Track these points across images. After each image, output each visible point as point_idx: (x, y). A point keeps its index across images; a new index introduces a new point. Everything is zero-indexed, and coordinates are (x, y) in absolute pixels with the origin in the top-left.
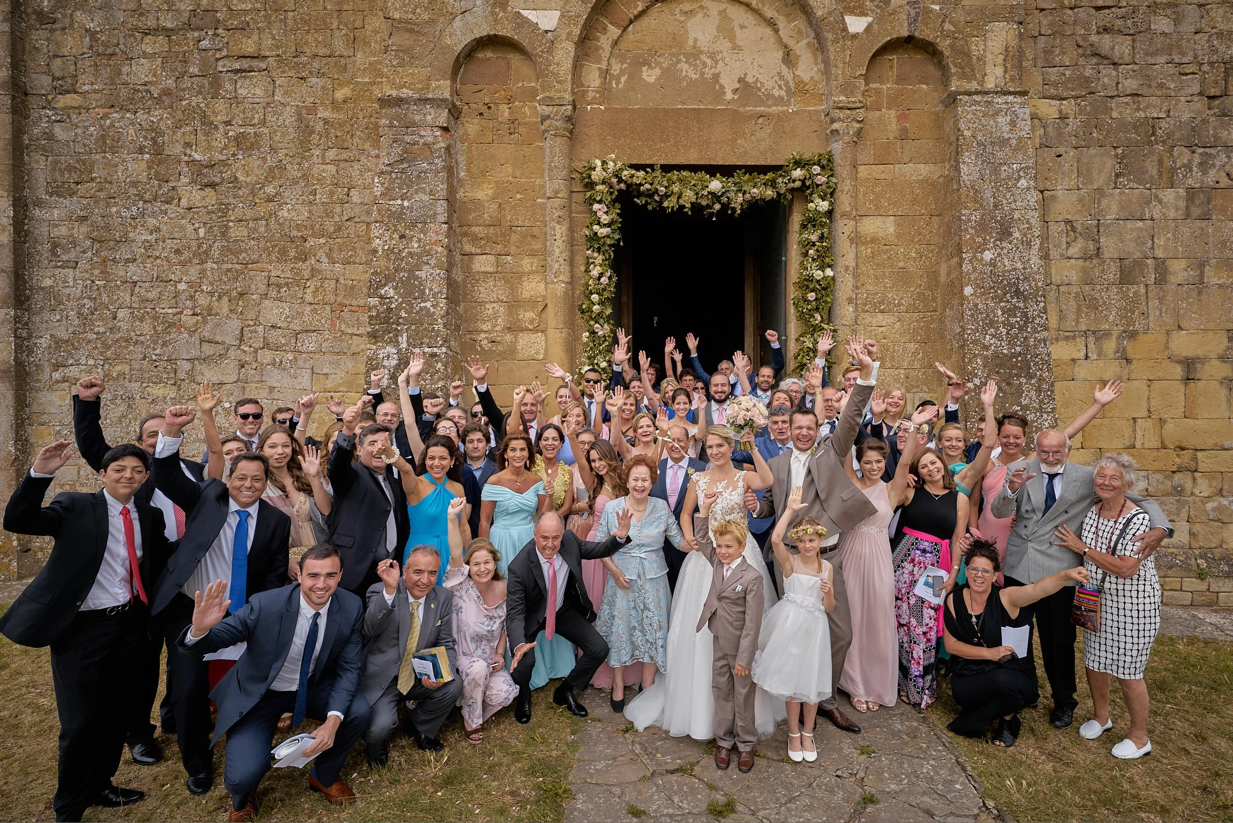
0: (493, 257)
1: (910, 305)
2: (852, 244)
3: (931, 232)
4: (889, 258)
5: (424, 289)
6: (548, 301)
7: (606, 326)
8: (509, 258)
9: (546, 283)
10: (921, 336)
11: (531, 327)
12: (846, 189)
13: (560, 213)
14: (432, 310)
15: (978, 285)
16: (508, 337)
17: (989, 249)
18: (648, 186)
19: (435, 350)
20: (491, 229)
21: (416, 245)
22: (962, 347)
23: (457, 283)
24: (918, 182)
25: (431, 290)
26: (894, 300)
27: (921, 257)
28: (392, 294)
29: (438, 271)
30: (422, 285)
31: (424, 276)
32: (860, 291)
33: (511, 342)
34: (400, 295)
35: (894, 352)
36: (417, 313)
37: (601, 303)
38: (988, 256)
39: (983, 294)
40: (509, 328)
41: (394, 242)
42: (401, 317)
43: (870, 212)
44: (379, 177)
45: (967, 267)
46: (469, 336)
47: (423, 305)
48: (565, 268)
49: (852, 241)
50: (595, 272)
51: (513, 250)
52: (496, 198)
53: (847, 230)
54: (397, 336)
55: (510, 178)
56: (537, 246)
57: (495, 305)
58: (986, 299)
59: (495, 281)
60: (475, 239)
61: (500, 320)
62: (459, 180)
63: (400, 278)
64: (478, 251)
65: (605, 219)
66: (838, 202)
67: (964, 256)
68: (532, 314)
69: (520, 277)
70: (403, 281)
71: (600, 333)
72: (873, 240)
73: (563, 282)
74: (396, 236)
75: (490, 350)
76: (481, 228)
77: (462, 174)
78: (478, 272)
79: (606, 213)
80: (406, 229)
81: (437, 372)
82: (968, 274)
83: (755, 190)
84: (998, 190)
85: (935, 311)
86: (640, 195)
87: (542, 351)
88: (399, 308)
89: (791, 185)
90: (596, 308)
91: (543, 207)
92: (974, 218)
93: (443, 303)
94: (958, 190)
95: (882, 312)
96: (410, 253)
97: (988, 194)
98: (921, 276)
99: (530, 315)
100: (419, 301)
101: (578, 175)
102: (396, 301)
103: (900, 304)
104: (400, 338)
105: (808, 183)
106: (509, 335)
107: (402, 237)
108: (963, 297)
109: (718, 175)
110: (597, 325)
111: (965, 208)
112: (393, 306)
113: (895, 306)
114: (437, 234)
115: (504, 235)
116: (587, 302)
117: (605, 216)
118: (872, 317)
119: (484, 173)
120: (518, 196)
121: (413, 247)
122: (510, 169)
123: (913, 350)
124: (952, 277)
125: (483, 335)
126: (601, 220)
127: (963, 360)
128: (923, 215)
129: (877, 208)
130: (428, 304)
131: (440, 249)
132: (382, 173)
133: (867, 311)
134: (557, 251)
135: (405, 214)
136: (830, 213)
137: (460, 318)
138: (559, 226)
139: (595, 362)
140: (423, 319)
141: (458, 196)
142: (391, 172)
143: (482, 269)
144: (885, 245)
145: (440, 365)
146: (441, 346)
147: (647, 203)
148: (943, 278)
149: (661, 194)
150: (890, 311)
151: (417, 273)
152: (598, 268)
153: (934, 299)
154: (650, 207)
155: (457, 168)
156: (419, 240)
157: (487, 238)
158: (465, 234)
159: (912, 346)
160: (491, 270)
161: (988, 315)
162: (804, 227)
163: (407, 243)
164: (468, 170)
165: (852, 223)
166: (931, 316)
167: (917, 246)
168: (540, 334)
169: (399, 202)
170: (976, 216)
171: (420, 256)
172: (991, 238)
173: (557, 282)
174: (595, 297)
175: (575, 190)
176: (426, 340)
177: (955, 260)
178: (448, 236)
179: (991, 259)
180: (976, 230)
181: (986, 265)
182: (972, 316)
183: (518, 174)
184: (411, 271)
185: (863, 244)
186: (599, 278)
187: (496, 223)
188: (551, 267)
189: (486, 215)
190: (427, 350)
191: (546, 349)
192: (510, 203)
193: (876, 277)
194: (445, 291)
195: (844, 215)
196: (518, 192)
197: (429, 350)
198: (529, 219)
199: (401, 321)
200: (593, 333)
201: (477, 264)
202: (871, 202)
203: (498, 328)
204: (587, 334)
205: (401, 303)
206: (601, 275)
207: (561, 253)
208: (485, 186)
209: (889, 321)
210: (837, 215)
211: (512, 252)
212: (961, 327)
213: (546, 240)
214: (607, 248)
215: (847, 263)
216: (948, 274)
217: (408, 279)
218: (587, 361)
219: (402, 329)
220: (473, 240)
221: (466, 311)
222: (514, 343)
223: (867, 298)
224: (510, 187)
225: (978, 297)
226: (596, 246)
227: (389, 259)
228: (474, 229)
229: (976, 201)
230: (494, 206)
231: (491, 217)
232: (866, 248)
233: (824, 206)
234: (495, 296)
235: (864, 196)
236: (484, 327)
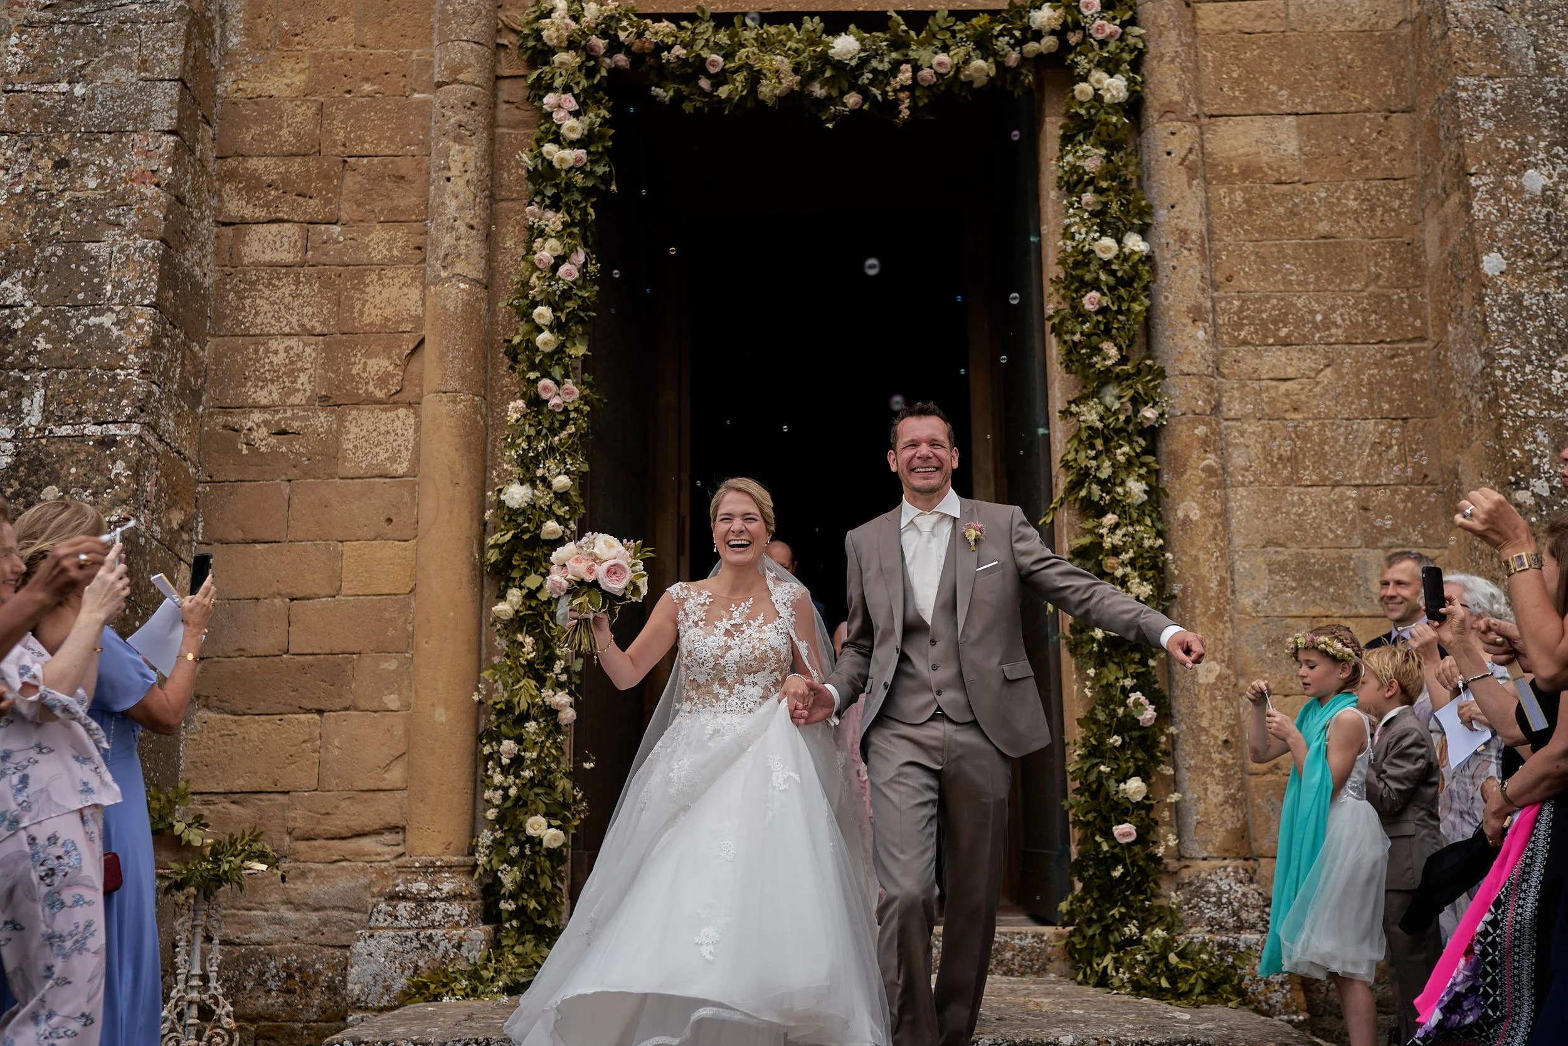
0: (296, 227)
1: (1354, 325)
2: (1191, 178)
3: (1392, 149)
4: (1292, 213)
5: (101, 284)
6: (426, 332)
7: (569, 384)
8: (337, 229)
9: (425, 286)
10: (1390, 401)
11: (380, 394)
12: (1169, 52)
13: (462, 117)
14: (115, 332)
15: (1517, 250)
16: (322, 420)
17: (1536, 166)
18: (678, 51)
19: (113, 429)
20: (296, 165)
21: (92, 184)
22: (1493, 403)
23: (197, 286)
24: (1348, 35)
25: (117, 285)
26: (1313, 312)
27: (1372, 209)
28: (18, 298)
29: (139, 243)
30: (97, 274)
31: (105, 254)
32: (1222, 293)
33: (329, 431)
34: (39, 300)
35: (1323, 442)
36: (77, 340)
37: (557, 327)
38: (1535, 180)
39: (1533, 271)
40: (324, 399)
41: (39, 177)
42: (35, 351)
43: (1234, 108)
44: (21, 33)
45: (1482, 208)
46: (221, 419)
47: (93, 320)
48: (472, 246)
49: (1192, 171)
50: (546, 251)
51: (347, 211)
52: (314, 92)
53: (1179, 146)
54: (19, 396)
55: (350, 48)
56: (406, 200)
57: (293, 342)
58: (1543, 284)
59: (298, 282)
60: (253, 186)
61: (303, 378)
62: (227, 54)
63: (45, 259)
64: (261, 214)
65: (572, 127)
66: (1152, 83)
67: (1473, 181)
68: (385, 363)
69: (361, 276)
70: (50, 266)
71: (555, 401)
72: (1249, 172)
73: (464, 279)
74: (46, 163)
75: (273, 452)
76: (270, 162)
77: (235, 40)
78: (256, 265)
79: (575, 114)
80: (71, 148)
81: (112, 483)
82: (1487, 222)
83: (942, 57)
84: (1544, 30)
85: (1422, 339)
86: (663, 75)
87: (406, 455)
88: (32, 329)
89: (1032, 47)
90: (545, 340)
91: (423, 110)
92: (1489, 94)
93: (144, 317)
94: (1444, 35)
95: (1285, 343)
96: (76, 201)
97: (1519, 41)
98: (1377, 254)
99: (379, 364)
100: (86, 311)
101: (513, 38)
102: (28, 312)
103: (1327, 324)
104: (26, 402)
105: (1074, 38)
106: (322, 416)
107: (61, 164)
108: (1482, 282)
109: (852, 27)
110: (546, 382)
111: (1466, 74)
112: (19, 324)
113: (1316, 327)
114: (147, 154)
115: (326, 176)
116: (523, 327)
117: (571, 122)
118: (1260, 357)
119: (286, 39)
120: (367, 87)
121: (85, 187)
122: (350, 28)
123: (1373, 438)
124: (1452, 242)
125: (257, 417)
126: (563, 130)
127: (1498, 435)
128: (1368, 110)
129: (1251, 96)
130: (107, 320)
131: (150, 191)
132: (31, 24)
133: (1245, 343)
134: (453, 204)
135: (74, 113)
136: (1134, 106)
137: (200, 371)
138: (457, 147)
139: (539, 472)
140: (89, 355)
141: (220, 89)
142: (52, 22)
143: (268, 257)
144: (1280, 183)
145: (119, 467)
146: (130, 420)
147: (678, 98)
148: (1433, 256)
149: (713, 70)
150: (1304, 341)
151: (87, 247)
152: (553, 242)
153: (1416, 310)
154: (688, 107)
155: (223, 27)
156: (103, 172)
157: (285, 185)
158: (231, 176)
159: (1370, 428)
160: (288, 258)
161: (1551, 322)
162: (1067, 139)
163: (72, 179)
164: (249, 32)
165: (1190, 130)
166: (1412, 352)
167: (1360, 184)
168: (402, 412)
169: (64, 86)
170: (1495, 91)
171: (99, 206)
172: (1539, 138)
173: (448, 279)
174: (543, 314)
175: (507, 72)
176: (92, 406)
177: (1456, 198)
178: (175, 160)
179: (1545, 189)
180: (1498, 121)
181: (1533, 201)
182: (1510, 323)
183: (369, 37)
184: (73, 243)
185: (1223, 181)
186: (555, 268)
187: (308, 150)
188: (436, 243)
189: (284, 132)
190: (91, 429)
191: (417, 445)
192: (348, 102)
193: (1262, 259)
194: (153, 287)
195: (1168, 110)
196: (367, 79)
197: (97, 430)
198: (391, 139)
199: (33, 359)
200: (536, 403)
201: (255, 246)
202: (1237, 82)
203: (296, 399)
204: (521, 403)
205: (40, 317)
206: (560, 260)
207: (460, 208)
208: (287, 65)
209: (1304, 366)
210: (1152, 114)
211: (344, 216)
212: (1486, 355)
213: (427, 184)
214: (577, 197)
215: (1182, 224)
216: (1443, 240)
217: (65, 260)
218: (517, 471)
219: (34, 381)
220: (249, 189)
221: (218, 359)
222: (336, 434)
223: (1241, 309)
224: (348, 67)
225: (1521, 278)
226: (550, 192)
227: (22, 216)
228: (253, 163)
229: (1490, 57)
230: (305, 111)
231: (296, 135)
232: (1232, 191)
233: (1115, 87)
234: (294, 320)
235: (1217, 70)
236: (262, 397)
